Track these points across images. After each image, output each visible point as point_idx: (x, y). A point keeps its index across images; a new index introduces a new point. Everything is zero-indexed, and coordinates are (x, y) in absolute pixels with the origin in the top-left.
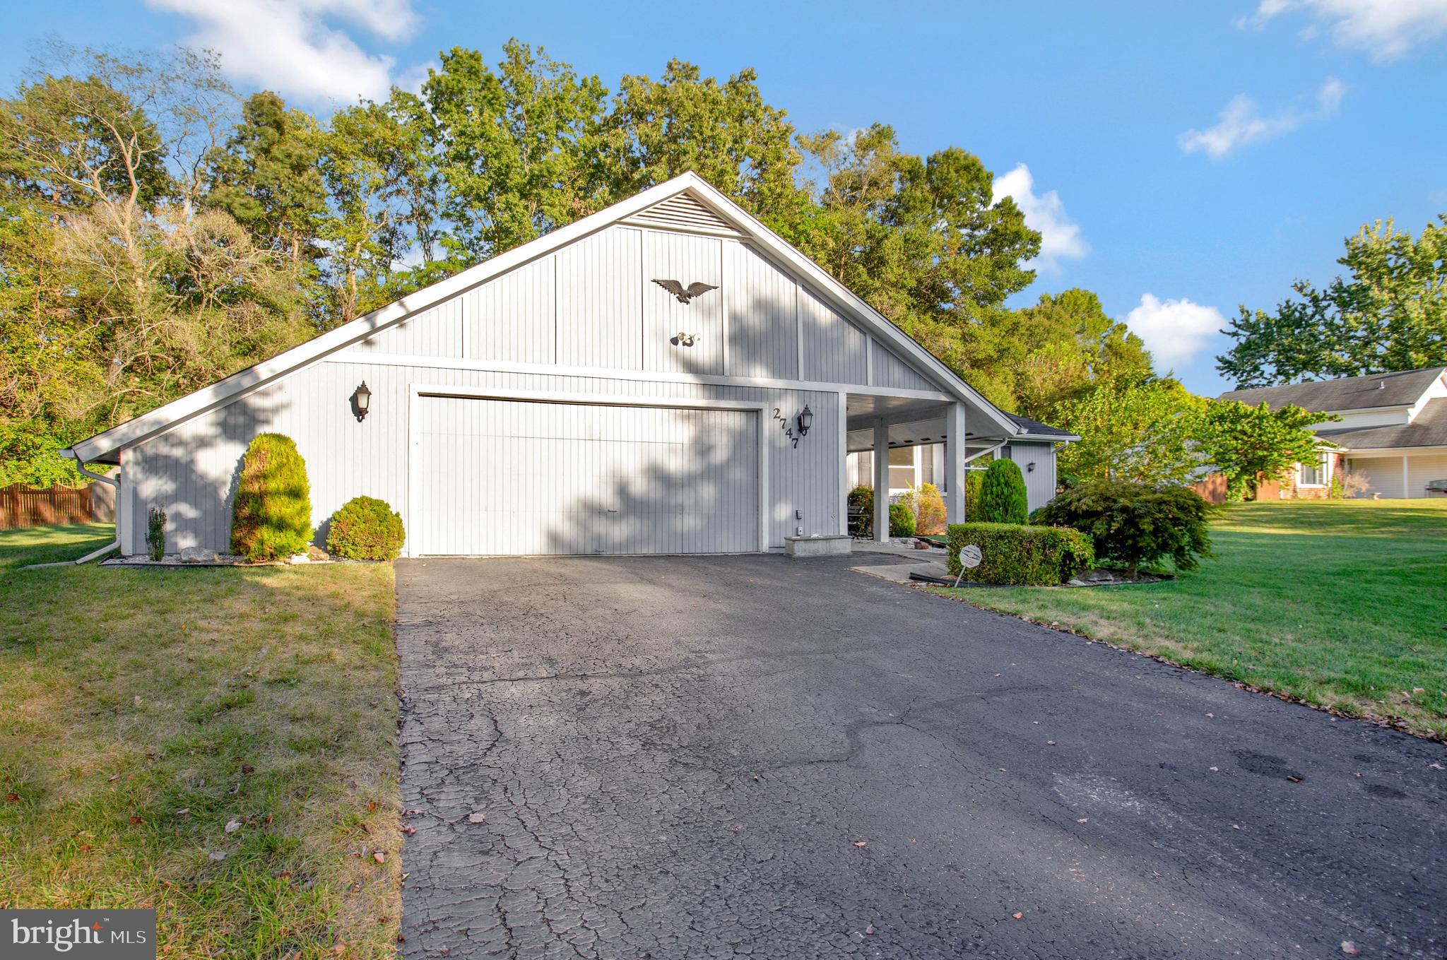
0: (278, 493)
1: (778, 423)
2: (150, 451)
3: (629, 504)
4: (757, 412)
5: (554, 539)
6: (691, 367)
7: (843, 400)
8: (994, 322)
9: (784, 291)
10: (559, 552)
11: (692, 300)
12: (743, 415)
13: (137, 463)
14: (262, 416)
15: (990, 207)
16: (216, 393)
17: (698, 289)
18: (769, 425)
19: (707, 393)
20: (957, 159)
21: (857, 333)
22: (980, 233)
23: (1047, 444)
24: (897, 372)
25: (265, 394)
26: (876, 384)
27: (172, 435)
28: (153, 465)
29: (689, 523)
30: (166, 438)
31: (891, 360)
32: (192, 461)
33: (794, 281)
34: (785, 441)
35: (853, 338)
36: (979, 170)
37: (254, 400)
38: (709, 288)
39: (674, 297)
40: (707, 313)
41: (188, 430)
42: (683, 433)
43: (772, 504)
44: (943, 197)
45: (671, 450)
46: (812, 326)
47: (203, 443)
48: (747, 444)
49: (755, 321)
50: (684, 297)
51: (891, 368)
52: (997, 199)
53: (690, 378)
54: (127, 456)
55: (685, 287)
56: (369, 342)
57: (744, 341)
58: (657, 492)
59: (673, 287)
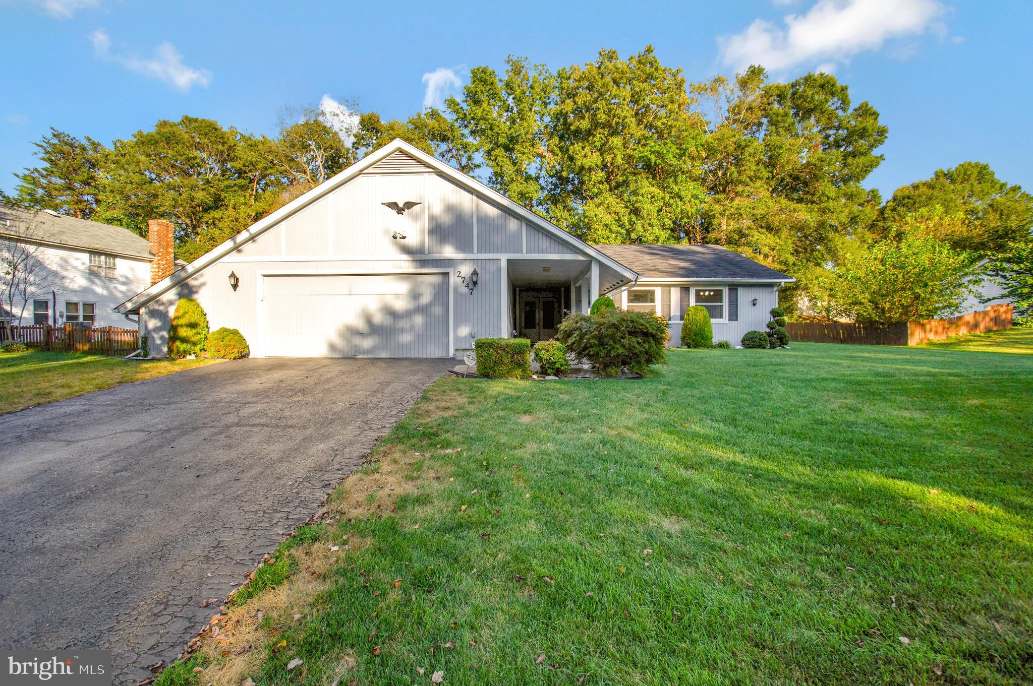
1: (460, 280)
2: (151, 308)
3: (374, 329)
4: (448, 274)
5: (332, 347)
6: (406, 250)
7: (504, 264)
8: (850, 197)
9: (466, 201)
10: (336, 355)
12: (441, 276)
13: (147, 313)
14: (194, 290)
15: (850, 111)
16: (171, 280)
17: (409, 205)
18: (453, 280)
19: (418, 264)
21: (516, 221)
23: (771, 285)
24: (545, 243)
25: (196, 279)
26: (529, 251)
27: (159, 300)
28: (153, 314)
29: (406, 338)
30: (157, 302)
31: (540, 235)
32: (167, 312)
33: (472, 193)
34: (464, 290)
35: (513, 224)
36: (833, 85)
37: (191, 282)
38: (417, 204)
39: (394, 212)
40: (416, 217)
41: (165, 298)
42: (403, 287)
43: (456, 327)
45: (397, 296)
46: (483, 220)
47: (171, 303)
48: (441, 292)
49: (446, 219)
50: (400, 211)
51: (541, 241)
52: (854, 104)
53: (405, 257)
54: (142, 311)
55: (401, 205)
56: (239, 251)
57: (439, 231)
58: (388, 321)
59: (393, 205)
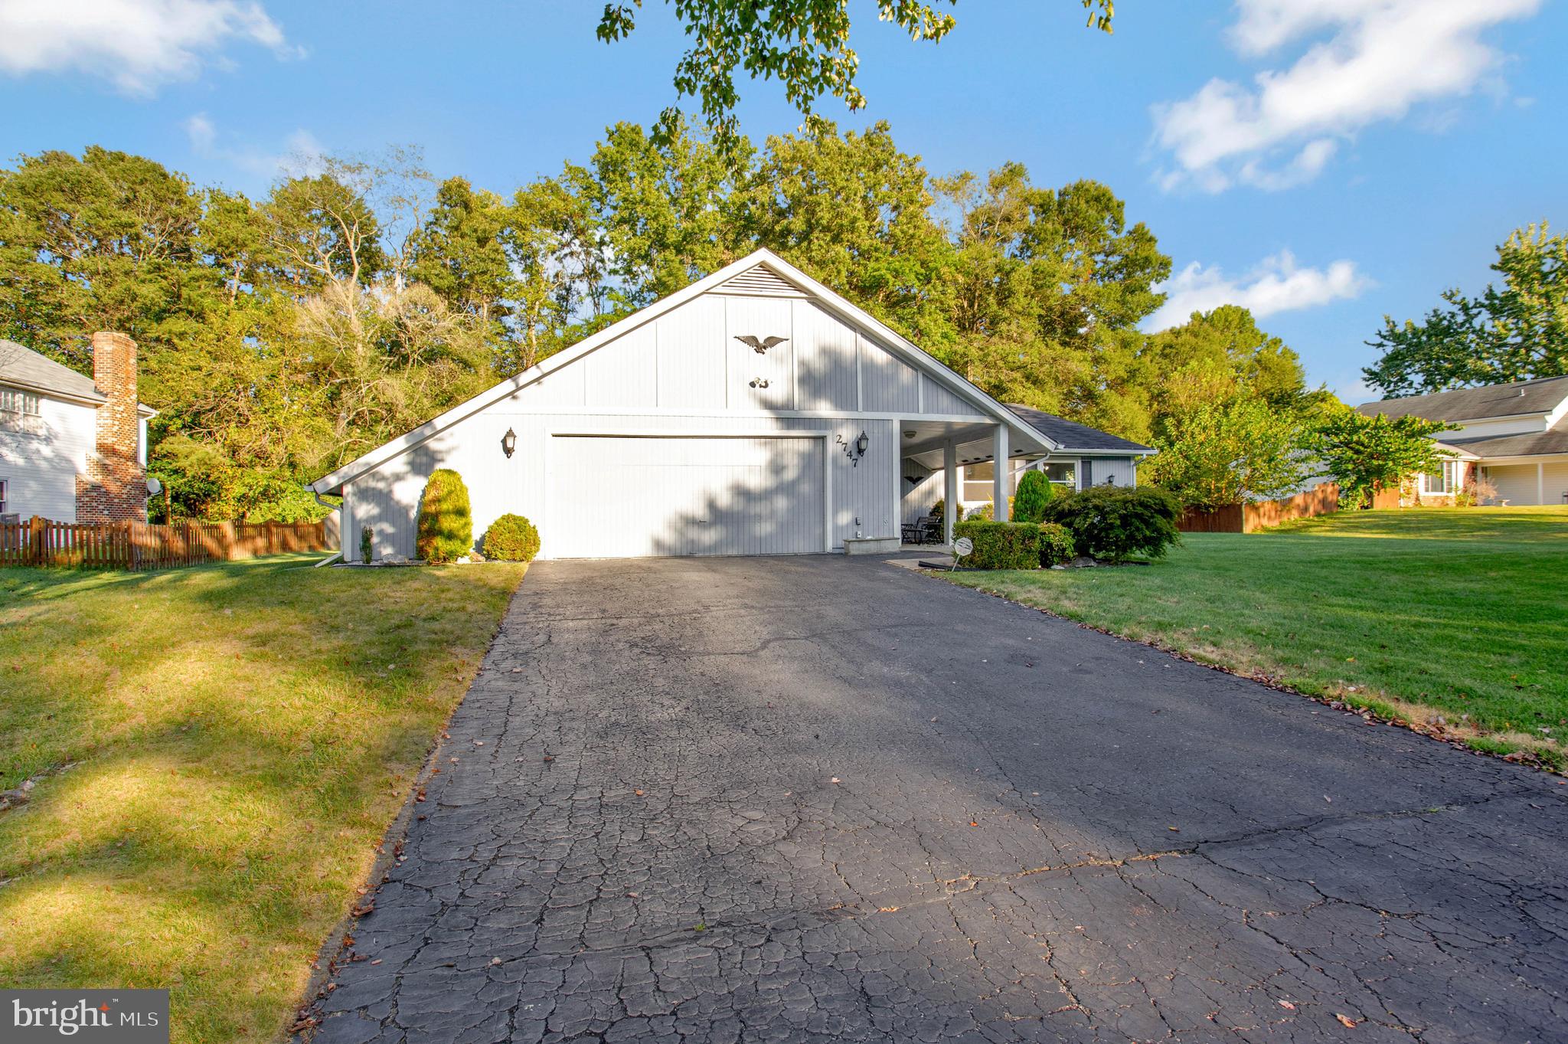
0: (448, 512)
1: (840, 447)
2: (363, 485)
3: (717, 515)
4: (823, 438)
5: (658, 545)
6: (768, 405)
7: (896, 427)
9: (845, 340)
10: (661, 554)
11: (768, 351)
12: (811, 441)
13: (354, 494)
14: (439, 456)
15: (1124, 234)
16: (407, 441)
17: (772, 341)
18: (832, 447)
19: (779, 424)
20: (1087, 190)
21: (910, 370)
22: (1115, 259)
23: (1127, 458)
24: (945, 400)
25: (440, 439)
26: (926, 411)
27: (377, 472)
28: (364, 495)
29: (765, 528)
30: (374, 475)
31: (940, 391)
32: (391, 491)
33: (855, 330)
34: (847, 461)
35: (906, 374)
36: (1109, 199)
37: (432, 444)
38: (782, 340)
39: (752, 350)
40: (780, 360)
41: (387, 470)
42: (761, 456)
43: (835, 513)
44: (1073, 228)
45: (753, 470)
46: (870, 367)
47: (398, 477)
48: (814, 464)
49: (819, 364)
50: (760, 349)
51: (940, 398)
52: (1129, 225)
53: (767, 413)
54: (348, 489)
55: (761, 341)
56: (514, 398)
57: (811, 382)
58: (740, 505)
59: (751, 341)
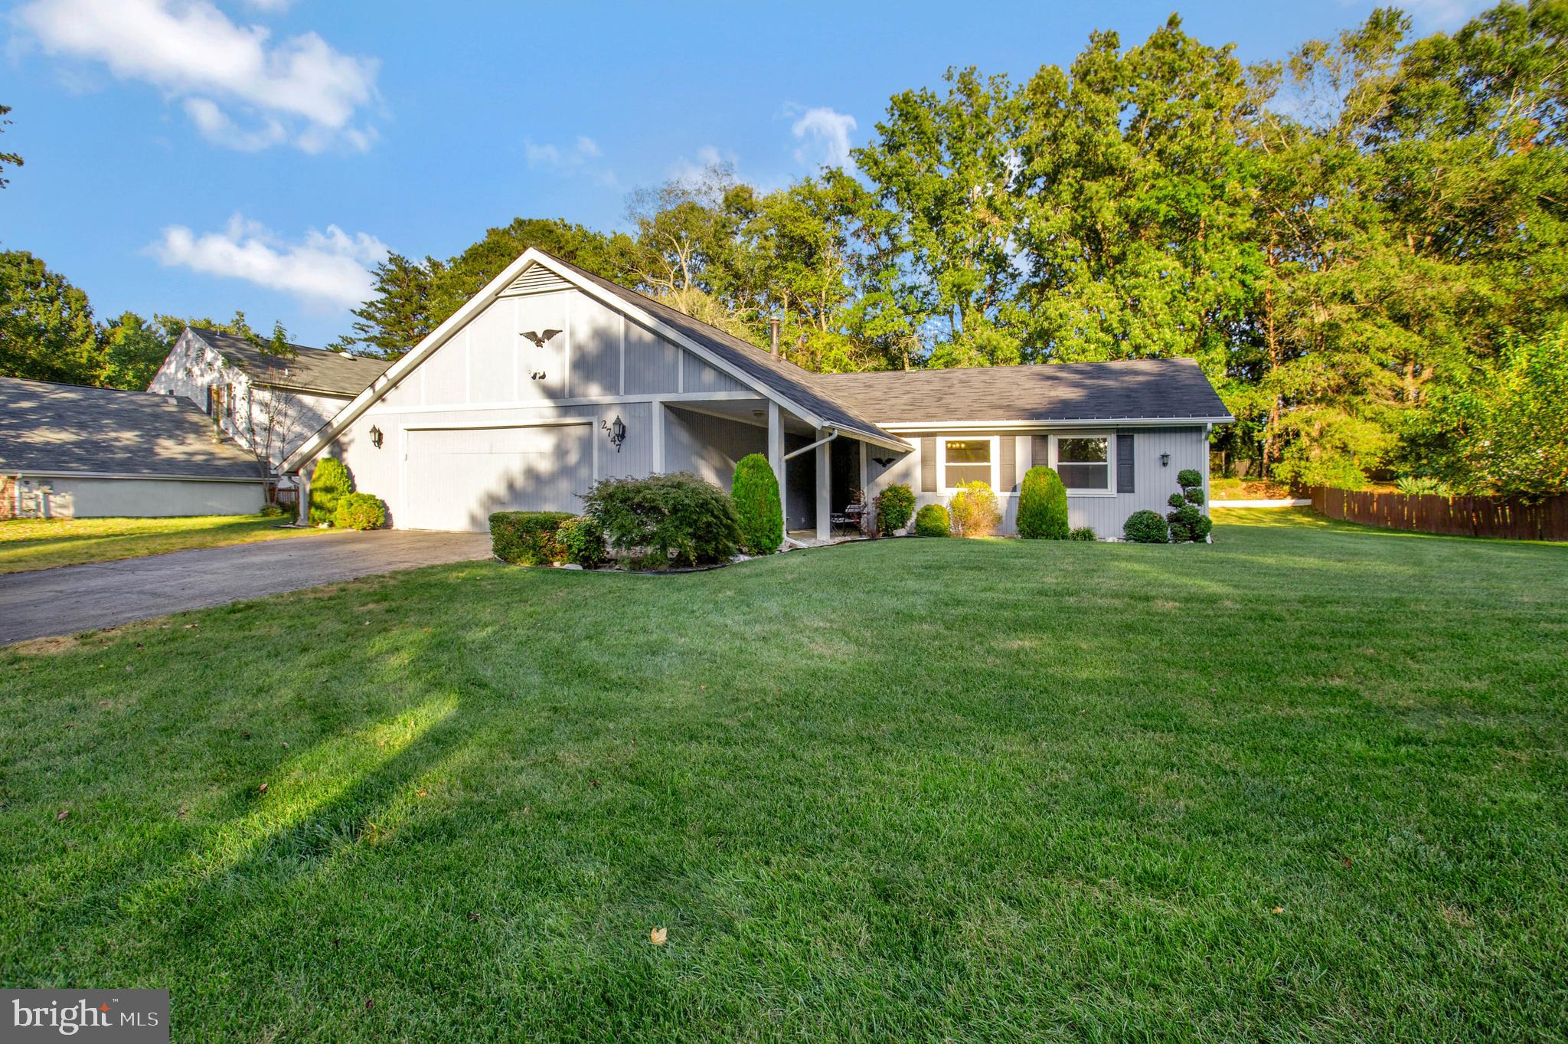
1: (605, 432)
3: (513, 492)
4: (590, 424)
5: (474, 520)
6: (547, 393)
7: (658, 409)
10: (474, 529)
11: (547, 344)
12: (583, 427)
13: (305, 475)
17: (549, 334)
18: (598, 432)
19: (560, 413)
21: (672, 348)
23: (1198, 429)
24: (708, 376)
25: (345, 434)
26: (687, 390)
27: (314, 460)
31: (703, 367)
33: (618, 313)
34: (613, 447)
35: (667, 351)
37: (343, 439)
38: (558, 332)
39: (533, 344)
41: (319, 457)
42: (546, 442)
45: (542, 454)
49: (592, 347)
50: (539, 342)
51: (701, 377)
53: (548, 403)
55: (540, 335)
56: (383, 400)
57: (585, 365)
58: (531, 487)
59: (532, 336)
